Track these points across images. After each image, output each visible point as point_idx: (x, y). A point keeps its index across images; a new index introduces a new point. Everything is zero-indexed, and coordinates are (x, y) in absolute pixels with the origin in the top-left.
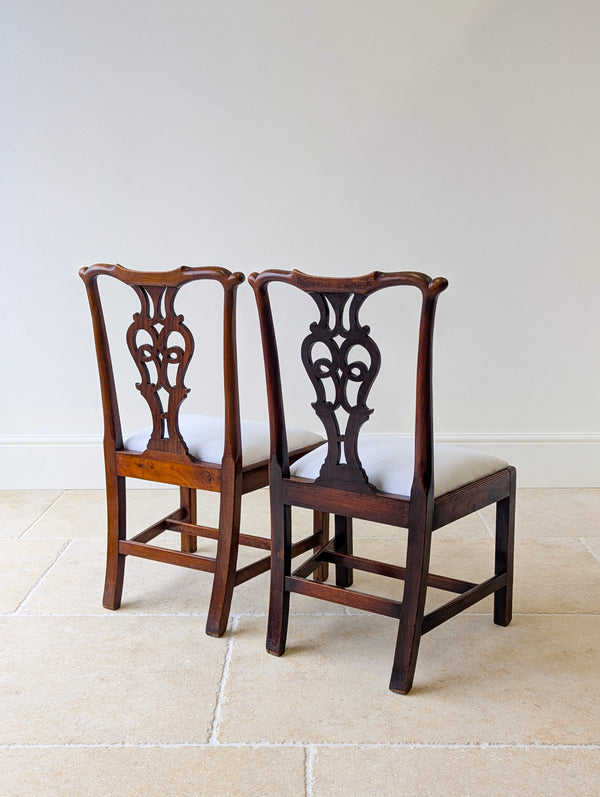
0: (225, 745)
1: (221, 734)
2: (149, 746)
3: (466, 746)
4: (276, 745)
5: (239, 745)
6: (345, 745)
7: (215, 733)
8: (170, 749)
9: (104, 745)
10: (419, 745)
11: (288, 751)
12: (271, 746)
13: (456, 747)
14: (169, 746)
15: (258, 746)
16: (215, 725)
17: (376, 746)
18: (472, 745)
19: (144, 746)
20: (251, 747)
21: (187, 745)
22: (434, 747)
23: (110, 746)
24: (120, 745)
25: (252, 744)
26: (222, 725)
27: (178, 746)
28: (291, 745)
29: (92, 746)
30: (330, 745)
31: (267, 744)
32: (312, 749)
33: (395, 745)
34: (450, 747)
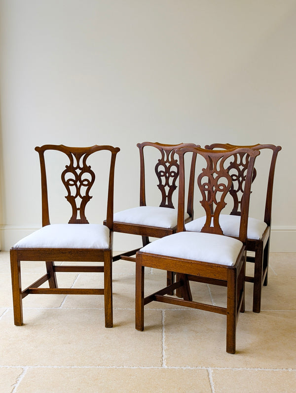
0: (170, 368)
1: (167, 363)
2: (135, 367)
3: (281, 370)
4: (194, 368)
5: (177, 368)
6: (226, 368)
7: (164, 362)
8: (145, 369)
9: (114, 367)
10: (259, 369)
11: (200, 371)
12: (192, 369)
13: (277, 370)
14: (144, 368)
15: (185, 368)
16: (164, 359)
17: (240, 369)
18: (284, 370)
19: (133, 368)
20: (182, 369)
21: (152, 367)
22: (267, 370)
23: (118, 368)
24: (122, 367)
25: (183, 368)
26: (167, 359)
27: (148, 368)
28: (200, 368)
29: (109, 367)
30: (219, 368)
31: (189, 368)
32: (211, 370)
33: (249, 369)
34: (275, 370)
